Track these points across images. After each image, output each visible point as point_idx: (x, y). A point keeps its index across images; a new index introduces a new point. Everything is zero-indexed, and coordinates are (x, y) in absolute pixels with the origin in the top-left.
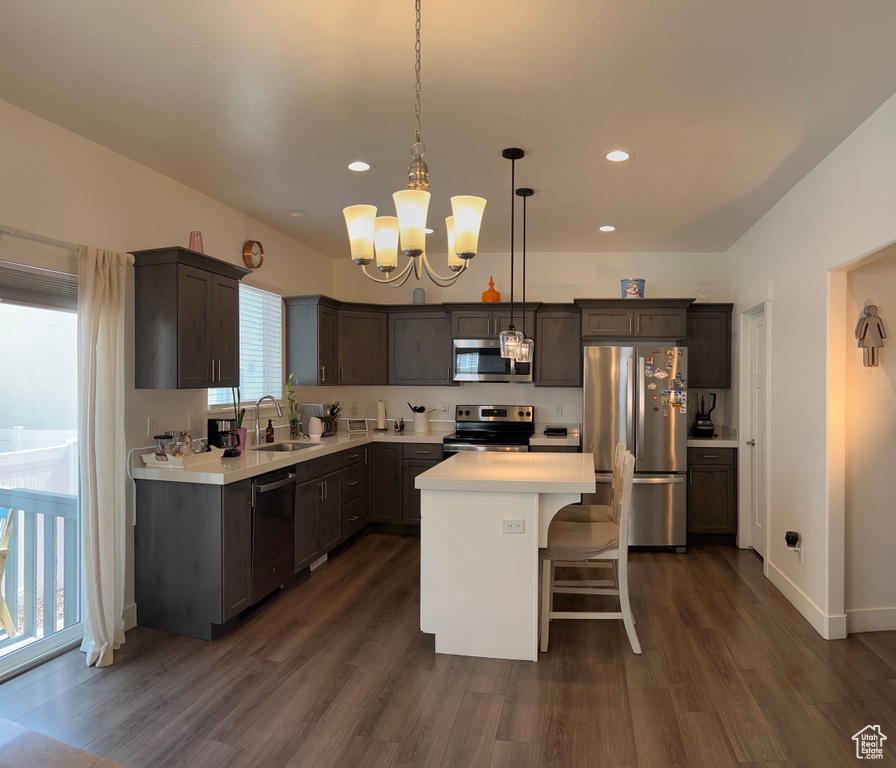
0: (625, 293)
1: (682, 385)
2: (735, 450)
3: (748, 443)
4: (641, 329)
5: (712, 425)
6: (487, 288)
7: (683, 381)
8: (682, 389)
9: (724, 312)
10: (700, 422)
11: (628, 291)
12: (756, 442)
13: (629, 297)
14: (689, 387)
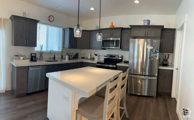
0: (144, 24)
1: (157, 51)
2: (173, 70)
3: (176, 69)
4: (147, 34)
5: (167, 63)
6: (111, 24)
7: (158, 50)
8: (157, 52)
9: (173, 31)
10: (164, 62)
11: (145, 23)
12: (178, 69)
13: (145, 25)
14: (160, 52)
